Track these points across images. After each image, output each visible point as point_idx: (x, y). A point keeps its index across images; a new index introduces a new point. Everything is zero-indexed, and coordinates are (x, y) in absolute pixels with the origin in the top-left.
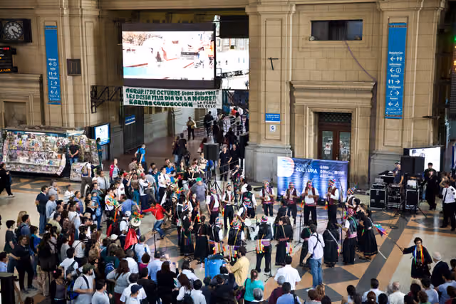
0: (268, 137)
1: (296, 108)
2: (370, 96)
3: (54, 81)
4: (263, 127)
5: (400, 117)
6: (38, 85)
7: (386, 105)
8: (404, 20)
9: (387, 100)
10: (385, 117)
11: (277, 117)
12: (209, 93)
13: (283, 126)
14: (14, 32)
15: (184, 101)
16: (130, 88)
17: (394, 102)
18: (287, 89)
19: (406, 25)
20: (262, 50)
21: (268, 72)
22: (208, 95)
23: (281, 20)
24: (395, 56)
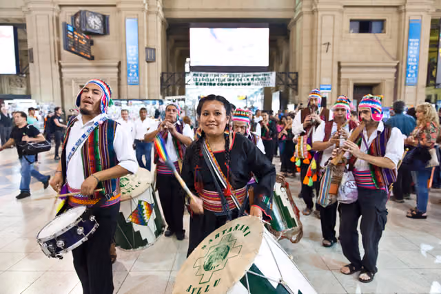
1: (342, 81)
2: (395, 70)
3: (133, 65)
6: (117, 70)
8: (419, 18)
11: (329, 87)
12: (265, 75)
14: (95, 23)
15: (243, 82)
16: (196, 73)
17: (412, 74)
18: (336, 66)
19: (421, 21)
20: (319, 39)
21: (322, 54)
22: (263, 77)
23: (334, 16)
24: (414, 42)
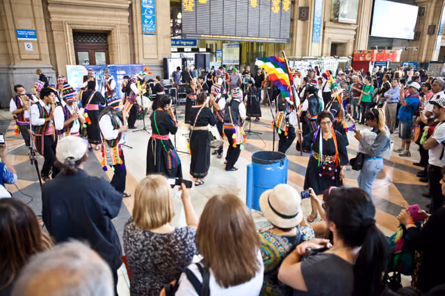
0: (23, 57)
4: (15, 45)
5: (154, 33)
7: (143, 22)
9: (143, 18)
10: (143, 33)
13: (41, 44)
